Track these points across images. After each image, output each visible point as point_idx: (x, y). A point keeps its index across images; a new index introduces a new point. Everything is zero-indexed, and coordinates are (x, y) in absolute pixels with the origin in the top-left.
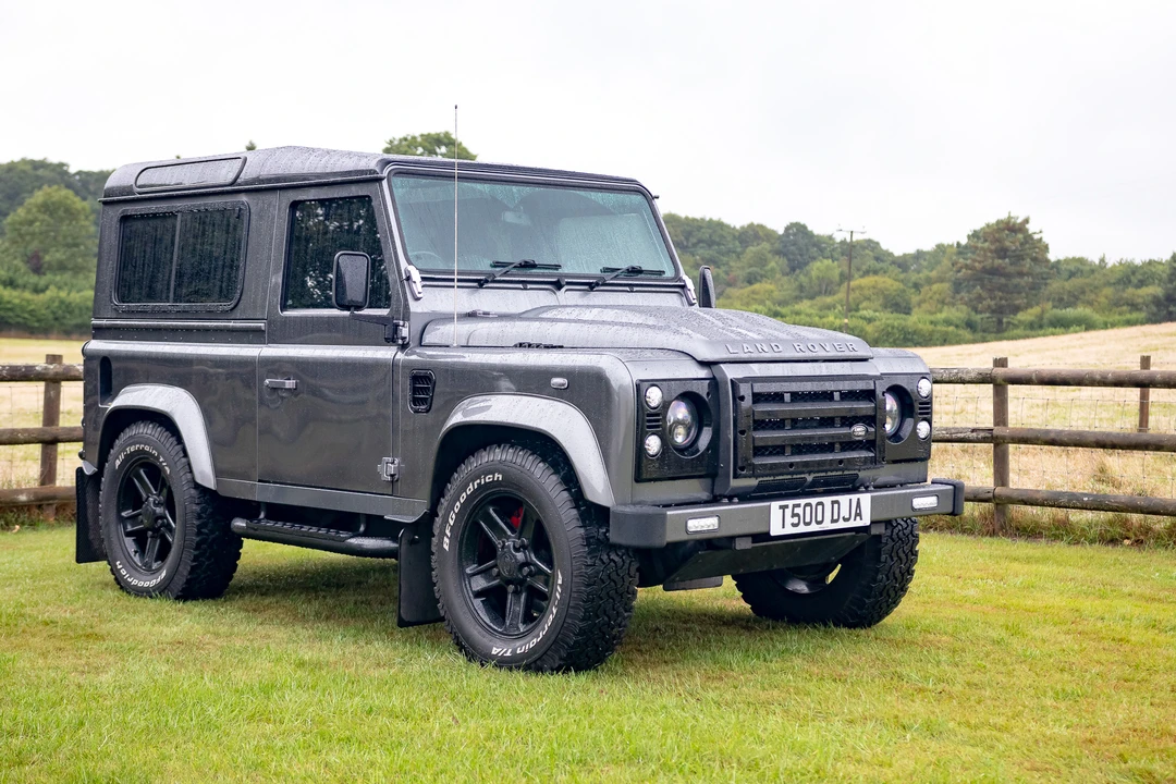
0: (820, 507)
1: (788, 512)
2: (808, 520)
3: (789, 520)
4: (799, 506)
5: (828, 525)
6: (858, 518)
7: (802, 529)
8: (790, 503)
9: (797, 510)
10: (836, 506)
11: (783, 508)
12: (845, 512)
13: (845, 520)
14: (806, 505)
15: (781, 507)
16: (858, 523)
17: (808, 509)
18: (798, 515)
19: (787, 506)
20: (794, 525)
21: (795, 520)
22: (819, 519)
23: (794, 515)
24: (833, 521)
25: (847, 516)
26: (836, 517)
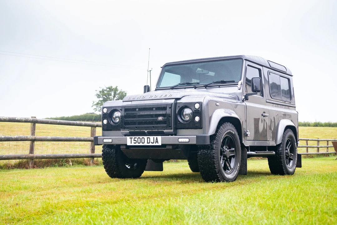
0: (143, 139)
1: (133, 140)
2: (139, 142)
3: (133, 142)
4: (136, 138)
5: (146, 144)
6: (157, 143)
7: (137, 144)
8: (133, 137)
9: (135, 139)
10: (149, 139)
11: (131, 138)
12: (152, 140)
13: (152, 143)
14: (138, 138)
15: (130, 138)
16: (157, 144)
17: (139, 139)
18: (136, 141)
19: (132, 138)
20: (134, 143)
21: (135, 142)
22: (143, 142)
23: (134, 140)
24: (148, 143)
25: (153, 142)
26: (149, 142)
